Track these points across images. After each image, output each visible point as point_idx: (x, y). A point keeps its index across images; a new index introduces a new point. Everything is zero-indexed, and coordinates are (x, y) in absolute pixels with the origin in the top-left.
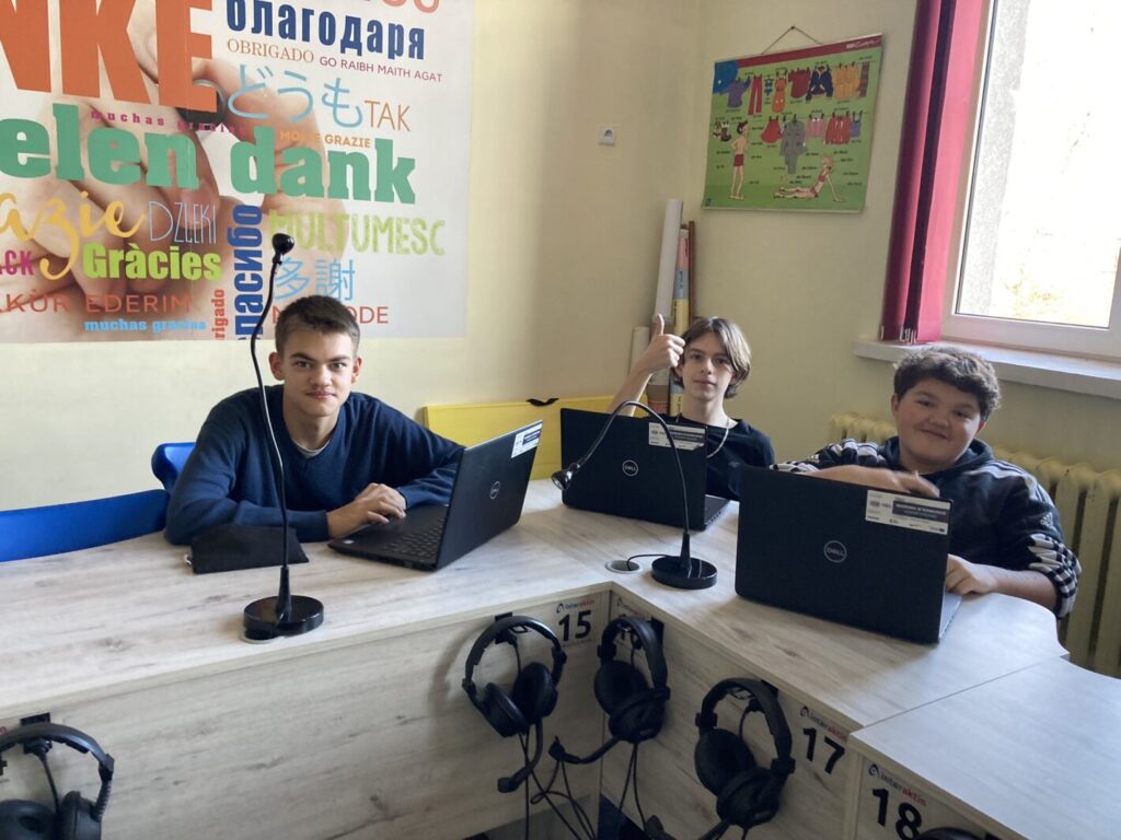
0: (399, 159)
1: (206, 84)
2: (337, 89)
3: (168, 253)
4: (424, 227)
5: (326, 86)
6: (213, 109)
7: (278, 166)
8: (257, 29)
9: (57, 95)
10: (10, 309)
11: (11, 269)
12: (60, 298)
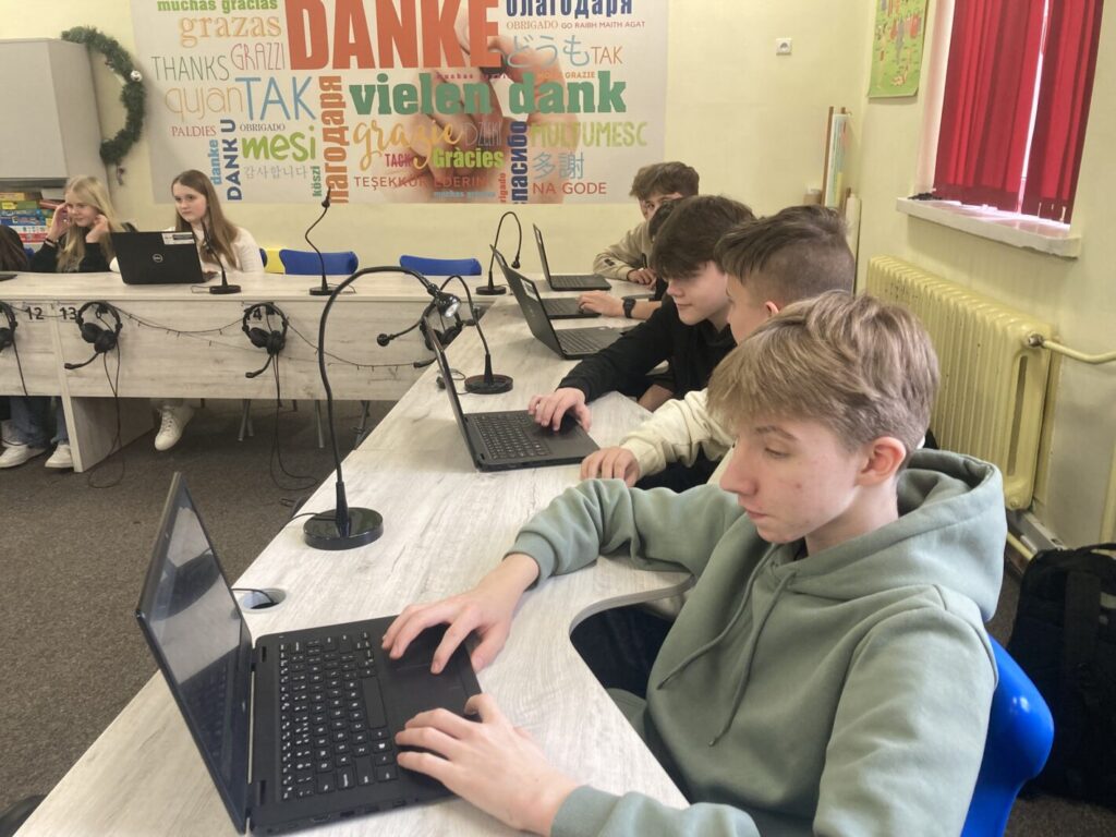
0: (615, 83)
1: (495, 51)
2: (573, 43)
3: (475, 152)
4: (632, 128)
5: (566, 41)
6: (499, 65)
7: (537, 95)
8: (523, 14)
9: (421, 69)
10: (400, 185)
11: (401, 164)
12: (423, 179)
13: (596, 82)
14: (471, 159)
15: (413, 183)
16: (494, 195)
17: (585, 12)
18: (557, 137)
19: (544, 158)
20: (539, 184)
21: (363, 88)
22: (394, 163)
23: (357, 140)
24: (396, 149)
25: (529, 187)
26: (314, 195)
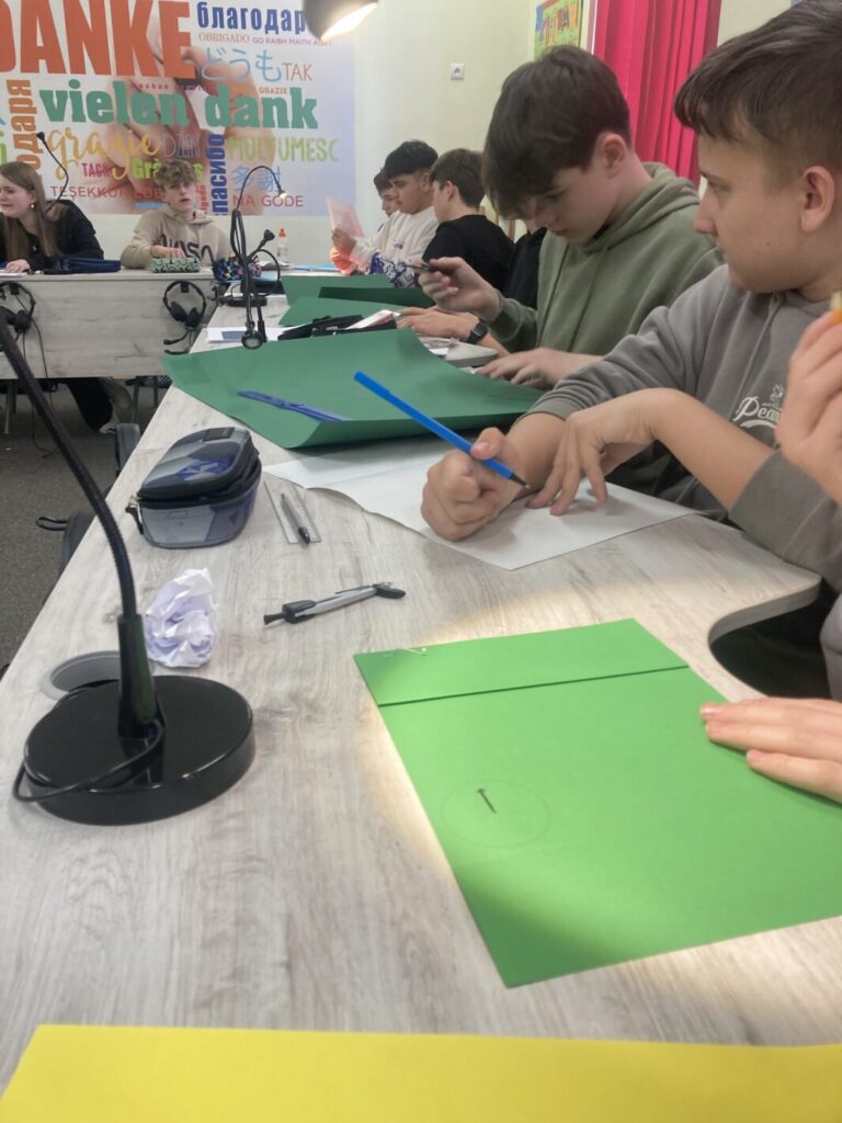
0: (307, 101)
1: (189, 62)
4: (325, 144)
6: (193, 77)
7: (233, 109)
8: (215, 26)
9: (113, 76)
10: (99, 196)
11: (99, 174)
12: (123, 190)
13: (288, 99)
17: (275, 28)
18: (254, 152)
19: (242, 171)
21: (54, 94)
22: (92, 173)
24: (94, 159)
25: (229, 200)
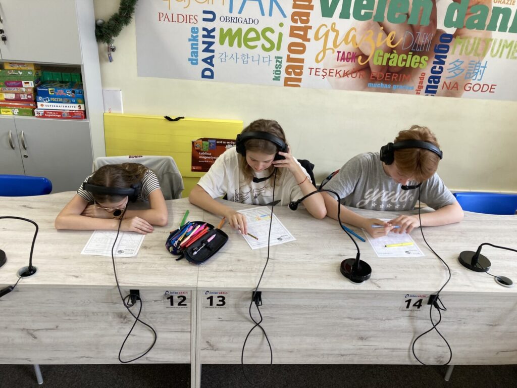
10: (344, 76)
11: (348, 60)
12: (362, 73)
14: (403, 60)
15: (354, 75)
16: (412, 89)
18: (472, 49)
19: (457, 64)
20: (448, 82)
23: (317, 38)
24: (347, 48)
25: (440, 85)
26: (274, 79)
